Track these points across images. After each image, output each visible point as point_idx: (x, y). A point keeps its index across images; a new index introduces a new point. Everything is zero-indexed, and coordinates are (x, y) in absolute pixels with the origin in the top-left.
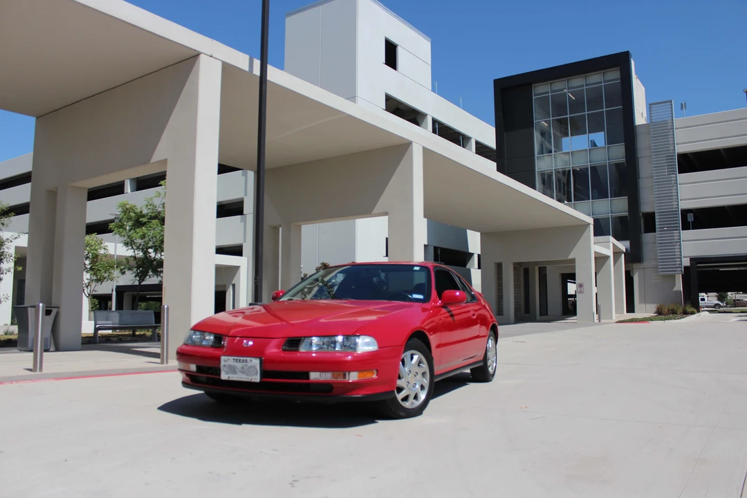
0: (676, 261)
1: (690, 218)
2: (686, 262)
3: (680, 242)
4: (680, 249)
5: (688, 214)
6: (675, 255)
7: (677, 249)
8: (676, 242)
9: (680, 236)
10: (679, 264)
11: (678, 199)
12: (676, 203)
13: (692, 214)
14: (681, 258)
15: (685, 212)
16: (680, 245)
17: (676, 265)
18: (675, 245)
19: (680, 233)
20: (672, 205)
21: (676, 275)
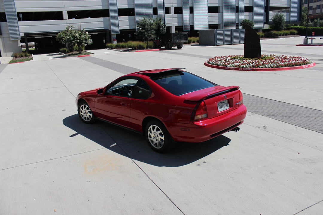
0: (17, 35)
1: (21, 16)
2: (22, 35)
3: (18, 26)
4: (19, 29)
5: (20, 14)
6: (17, 32)
7: (17, 29)
8: (17, 26)
9: (18, 24)
10: (19, 36)
11: (15, 7)
12: (15, 9)
13: (21, 14)
14: (19, 33)
15: (18, 13)
16: (18, 28)
17: (17, 36)
18: (16, 28)
19: (18, 22)
20: (13, 10)
21: (18, 40)
